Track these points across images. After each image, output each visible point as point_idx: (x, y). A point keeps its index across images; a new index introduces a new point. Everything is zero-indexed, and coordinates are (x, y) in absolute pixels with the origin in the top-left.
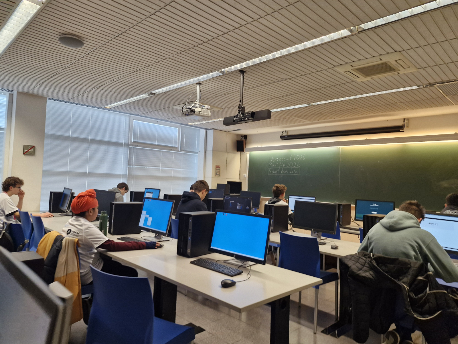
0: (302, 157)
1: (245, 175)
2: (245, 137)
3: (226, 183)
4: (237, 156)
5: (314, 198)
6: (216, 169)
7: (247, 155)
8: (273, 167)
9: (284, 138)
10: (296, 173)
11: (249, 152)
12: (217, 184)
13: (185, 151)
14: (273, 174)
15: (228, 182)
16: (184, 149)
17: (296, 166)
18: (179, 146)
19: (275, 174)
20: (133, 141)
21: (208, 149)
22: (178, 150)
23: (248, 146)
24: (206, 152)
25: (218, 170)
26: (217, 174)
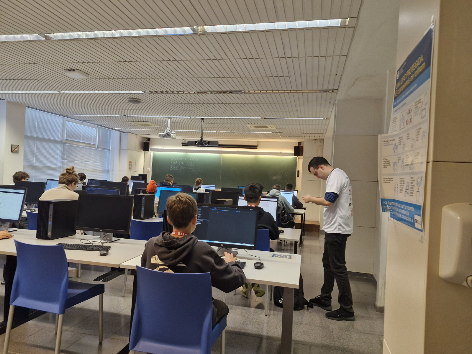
0: (197, 159)
1: (149, 169)
2: (149, 139)
3: (138, 175)
4: (143, 153)
5: (215, 186)
6: (130, 164)
7: (151, 154)
8: (174, 164)
9: (184, 144)
10: (192, 169)
11: (153, 152)
12: (131, 176)
13: (101, 148)
14: (174, 169)
15: (140, 175)
16: (100, 147)
17: (192, 164)
18: (96, 143)
19: (175, 169)
20: (65, 139)
21: (122, 148)
22: (96, 148)
23: (151, 147)
24: (121, 150)
25: (131, 165)
26: (130, 168)
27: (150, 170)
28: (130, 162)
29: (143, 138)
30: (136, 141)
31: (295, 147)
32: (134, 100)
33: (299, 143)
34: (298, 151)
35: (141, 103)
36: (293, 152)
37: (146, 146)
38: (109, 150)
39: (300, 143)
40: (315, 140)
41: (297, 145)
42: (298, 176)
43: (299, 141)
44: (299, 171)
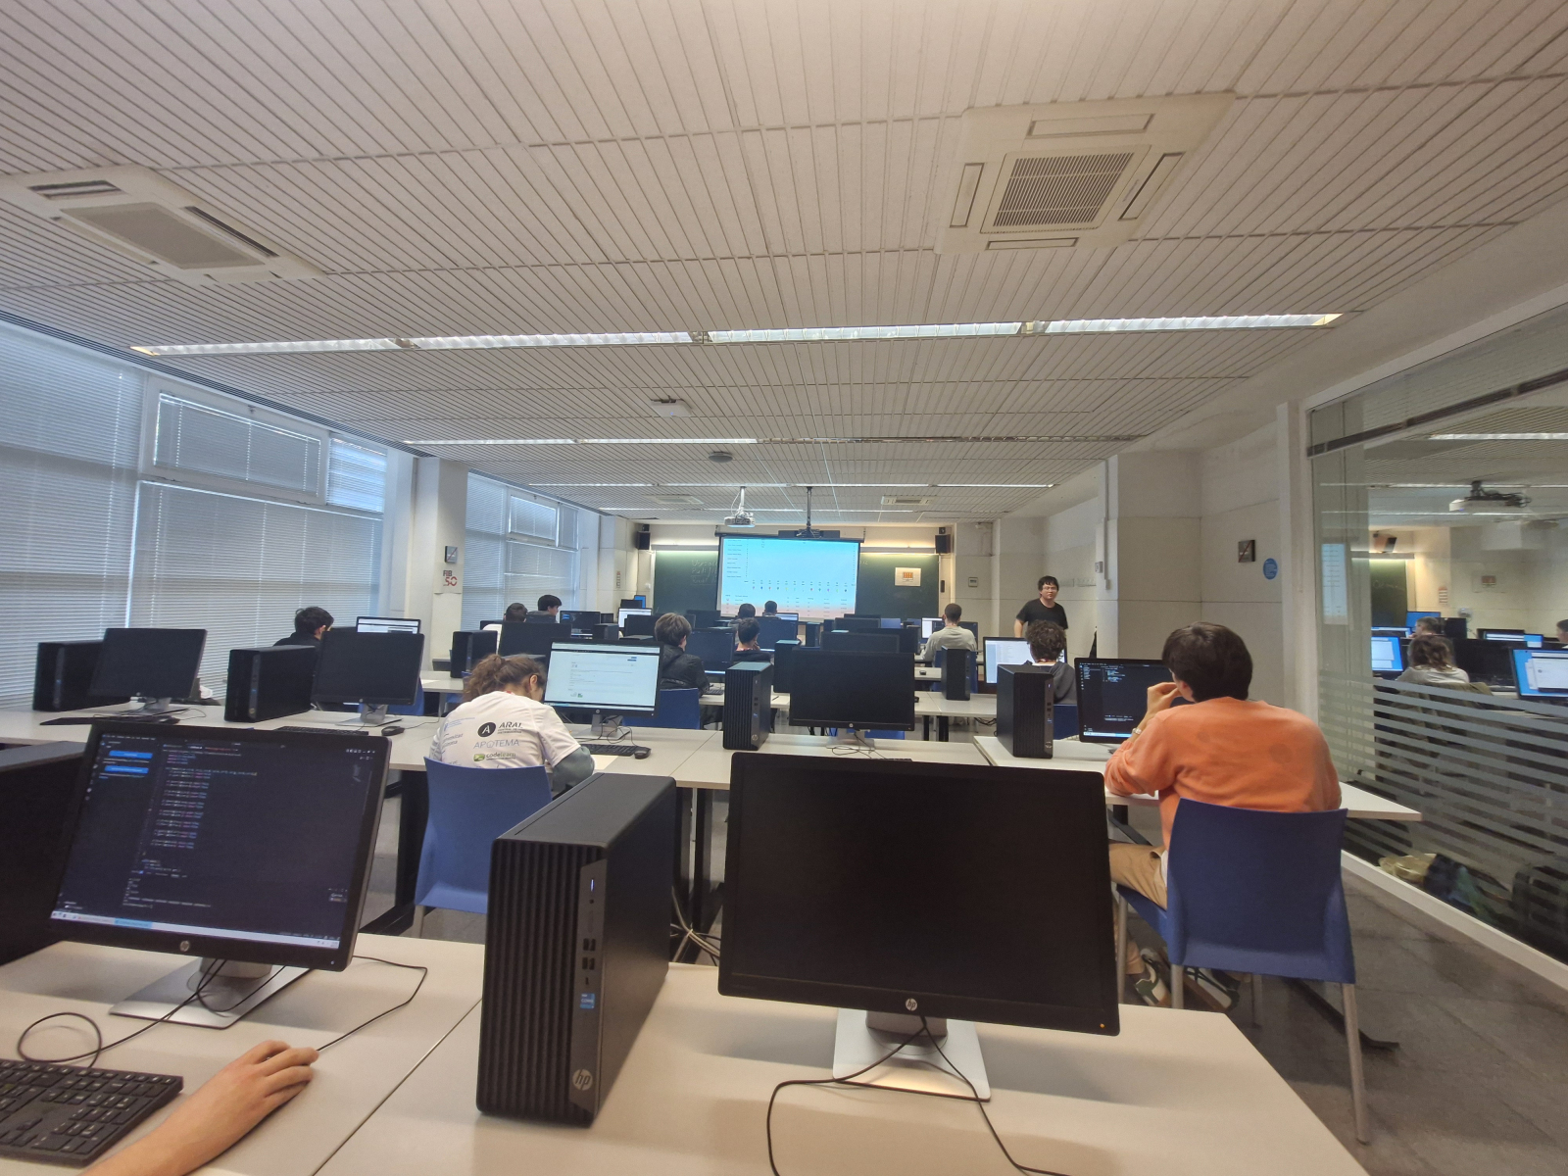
1: (647, 585)
2: (647, 527)
4: (637, 554)
6: (618, 579)
7: (651, 555)
8: (700, 574)
9: (719, 535)
11: (655, 551)
14: (699, 584)
16: (563, 544)
18: (554, 535)
19: (701, 584)
20: (510, 531)
21: (603, 545)
22: (555, 546)
23: (653, 542)
24: (602, 551)
25: (620, 578)
26: (618, 584)
27: (651, 585)
28: (618, 573)
29: (639, 524)
30: (626, 532)
31: (936, 537)
32: (721, 456)
33: (940, 528)
34: (943, 543)
35: (729, 463)
36: (934, 546)
37: (642, 539)
38: (575, 549)
39: (942, 530)
40: (979, 523)
41: (938, 534)
42: (943, 591)
43: (942, 525)
44: (943, 582)
